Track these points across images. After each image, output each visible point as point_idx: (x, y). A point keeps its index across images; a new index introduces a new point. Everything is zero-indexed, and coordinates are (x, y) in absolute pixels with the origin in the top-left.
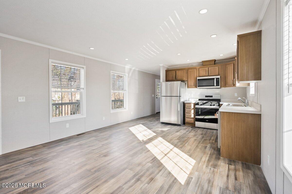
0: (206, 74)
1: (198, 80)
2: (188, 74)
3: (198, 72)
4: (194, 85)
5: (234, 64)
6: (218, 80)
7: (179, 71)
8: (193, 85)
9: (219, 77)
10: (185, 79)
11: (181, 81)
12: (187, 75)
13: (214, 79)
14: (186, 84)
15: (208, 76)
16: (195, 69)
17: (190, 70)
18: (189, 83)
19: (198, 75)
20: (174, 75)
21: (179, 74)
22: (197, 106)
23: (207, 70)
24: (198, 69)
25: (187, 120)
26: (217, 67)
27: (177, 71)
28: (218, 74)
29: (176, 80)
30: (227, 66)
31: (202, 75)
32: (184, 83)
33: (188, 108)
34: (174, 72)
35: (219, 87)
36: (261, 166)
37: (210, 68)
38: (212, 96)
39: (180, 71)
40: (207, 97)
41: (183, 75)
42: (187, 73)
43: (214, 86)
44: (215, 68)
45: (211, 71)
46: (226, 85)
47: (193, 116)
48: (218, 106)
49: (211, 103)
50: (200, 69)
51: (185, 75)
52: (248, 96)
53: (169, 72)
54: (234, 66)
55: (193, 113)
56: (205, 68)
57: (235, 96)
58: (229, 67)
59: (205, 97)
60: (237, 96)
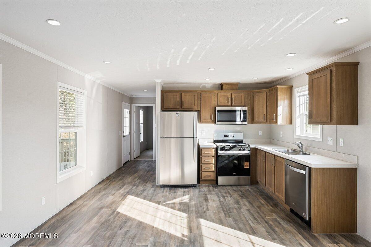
0: (228, 103)
1: (218, 111)
2: (201, 101)
3: (216, 99)
4: (211, 119)
5: (266, 92)
6: (245, 112)
7: (185, 94)
8: (209, 118)
9: (246, 108)
10: (196, 108)
15: (231, 106)
17: (204, 95)
18: (203, 114)
19: (216, 104)
20: (178, 99)
21: (186, 98)
22: (220, 153)
23: (230, 96)
25: (204, 175)
27: (183, 94)
28: (243, 104)
30: (257, 94)
31: (222, 105)
33: (206, 156)
34: (178, 95)
35: (246, 123)
36: (357, 233)
37: (233, 95)
39: (188, 94)
41: (194, 102)
42: (199, 99)
44: (240, 95)
45: (234, 98)
46: (255, 120)
47: (213, 169)
48: (249, 151)
49: (242, 147)
50: (219, 94)
51: (196, 102)
52: (281, 136)
53: (168, 94)
54: (267, 96)
55: (214, 163)
56: (228, 94)
57: (259, 135)
58: (259, 96)
59: (224, 137)
60: (261, 135)
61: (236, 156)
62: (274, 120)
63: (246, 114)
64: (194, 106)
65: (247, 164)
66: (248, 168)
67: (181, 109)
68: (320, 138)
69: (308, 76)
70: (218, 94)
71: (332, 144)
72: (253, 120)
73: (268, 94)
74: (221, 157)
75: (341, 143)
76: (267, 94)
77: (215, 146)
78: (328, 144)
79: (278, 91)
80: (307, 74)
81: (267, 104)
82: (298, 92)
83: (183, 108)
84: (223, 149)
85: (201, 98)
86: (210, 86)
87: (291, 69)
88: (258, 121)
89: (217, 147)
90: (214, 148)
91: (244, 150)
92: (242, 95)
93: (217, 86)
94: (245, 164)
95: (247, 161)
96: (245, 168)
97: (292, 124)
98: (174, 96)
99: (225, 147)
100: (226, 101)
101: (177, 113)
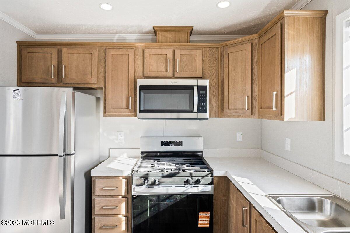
0: (167, 70)
1: (142, 88)
2: (106, 65)
3: (140, 62)
4: (128, 107)
5: (252, 44)
6: (204, 92)
7: (71, 51)
8: (124, 104)
9: (206, 83)
10: (94, 82)
11: (75, 88)
12: (103, 70)
13: (191, 88)
14: (98, 99)
15: (174, 77)
16: (133, 51)
17: (113, 52)
18: (110, 96)
19: (140, 74)
20: (54, 62)
21: (72, 60)
23: (170, 56)
24: (142, 52)
26: (198, 51)
27: (65, 51)
28: (199, 74)
29: (60, 84)
30: (230, 50)
31: (152, 74)
32: (93, 98)
34: (55, 51)
35: (207, 115)
37: (178, 53)
38: (180, 143)
39: (75, 51)
40: (166, 145)
41: (89, 68)
42: (103, 61)
43: (192, 111)
44: (194, 52)
45: (180, 61)
46: (226, 110)
47: (123, 227)
48: (209, 184)
50: (147, 52)
51: (95, 68)
52: (288, 148)
53: (32, 50)
54: (254, 51)
55: (123, 213)
56: (165, 52)
57: (237, 140)
58: (234, 54)
59: (162, 145)
60: (241, 140)
61: (179, 198)
62: (274, 109)
63: (206, 96)
64: (90, 76)
65: (204, 217)
66: (208, 226)
70: (144, 51)
72: (222, 108)
73: (256, 48)
76: (254, 47)
77: (128, 173)
79: (286, 26)
81: (255, 71)
83: (63, 81)
85: (106, 60)
88: (232, 111)
90: (125, 178)
91: (197, 182)
92: (199, 52)
94: (201, 217)
95: (204, 210)
96: (199, 226)
97: (324, 120)
98: (46, 54)
99: (150, 175)
100: (162, 66)
101: (16, 90)
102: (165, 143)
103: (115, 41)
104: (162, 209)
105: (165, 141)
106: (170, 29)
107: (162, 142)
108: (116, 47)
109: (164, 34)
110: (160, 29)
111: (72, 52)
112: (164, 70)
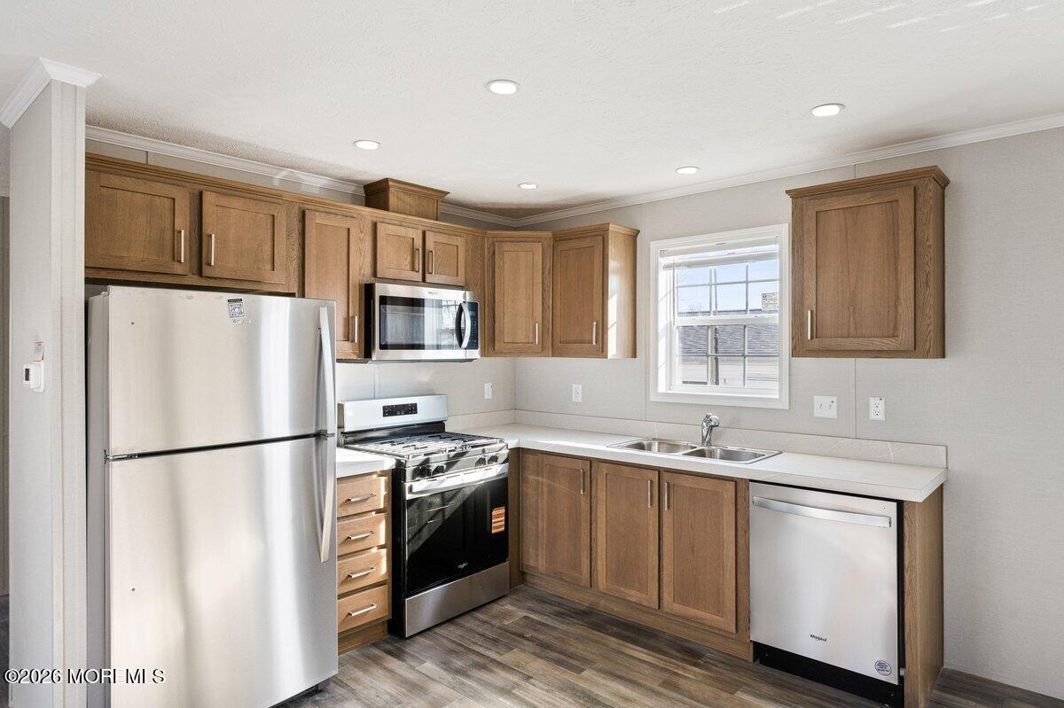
0: (413, 268)
1: (384, 300)
2: (303, 246)
3: (367, 248)
4: (348, 338)
5: (543, 244)
6: (474, 313)
8: (341, 333)
10: (279, 280)
12: (294, 254)
15: (425, 282)
17: (312, 218)
19: (368, 270)
21: (231, 225)
22: (417, 488)
24: (371, 226)
25: (343, 612)
26: (460, 239)
27: (209, 198)
28: (461, 279)
30: (506, 246)
31: (392, 274)
33: (352, 516)
34: (181, 197)
35: (475, 354)
37: (430, 238)
38: (411, 409)
39: (236, 203)
40: (390, 413)
41: (268, 247)
42: (295, 235)
44: (453, 240)
45: (435, 253)
46: (499, 344)
47: (383, 568)
48: (504, 463)
49: (484, 451)
50: (382, 228)
51: (281, 248)
52: (577, 399)
53: (116, 181)
54: (545, 256)
55: (382, 542)
56: (407, 232)
57: (486, 397)
58: (514, 254)
59: (384, 415)
60: (490, 397)
61: (468, 492)
62: (594, 343)
63: (477, 320)
64: (268, 267)
65: (498, 516)
66: (503, 529)
67: (196, 281)
68: (780, 400)
69: (788, 200)
70: (375, 226)
71: (836, 417)
72: (491, 341)
74: (419, 507)
75: (877, 409)
76: (546, 250)
77: (390, 464)
78: (816, 415)
79: (610, 241)
80: (787, 192)
82: (663, 254)
83: (206, 271)
84: (423, 471)
85: (303, 234)
86: (322, 182)
87: (693, 171)
88: (511, 346)
89: (399, 463)
90: (383, 474)
91: (491, 461)
92: (459, 241)
93: (351, 189)
94: (495, 517)
95: (499, 506)
96: (493, 531)
97: (635, 357)
98: (156, 199)
99: (432, 461)
100: (406, 259)
101: (235, 301)
102: (389, 411)
103: (276, 183)
104: (448, 514)
105: (388, 407)
106: (413, 188)
107: (384, 408)
108: (321, 209)
109: (402, 195)
110: (398, 185)
111: (226, 205)
112: (408, 267)
